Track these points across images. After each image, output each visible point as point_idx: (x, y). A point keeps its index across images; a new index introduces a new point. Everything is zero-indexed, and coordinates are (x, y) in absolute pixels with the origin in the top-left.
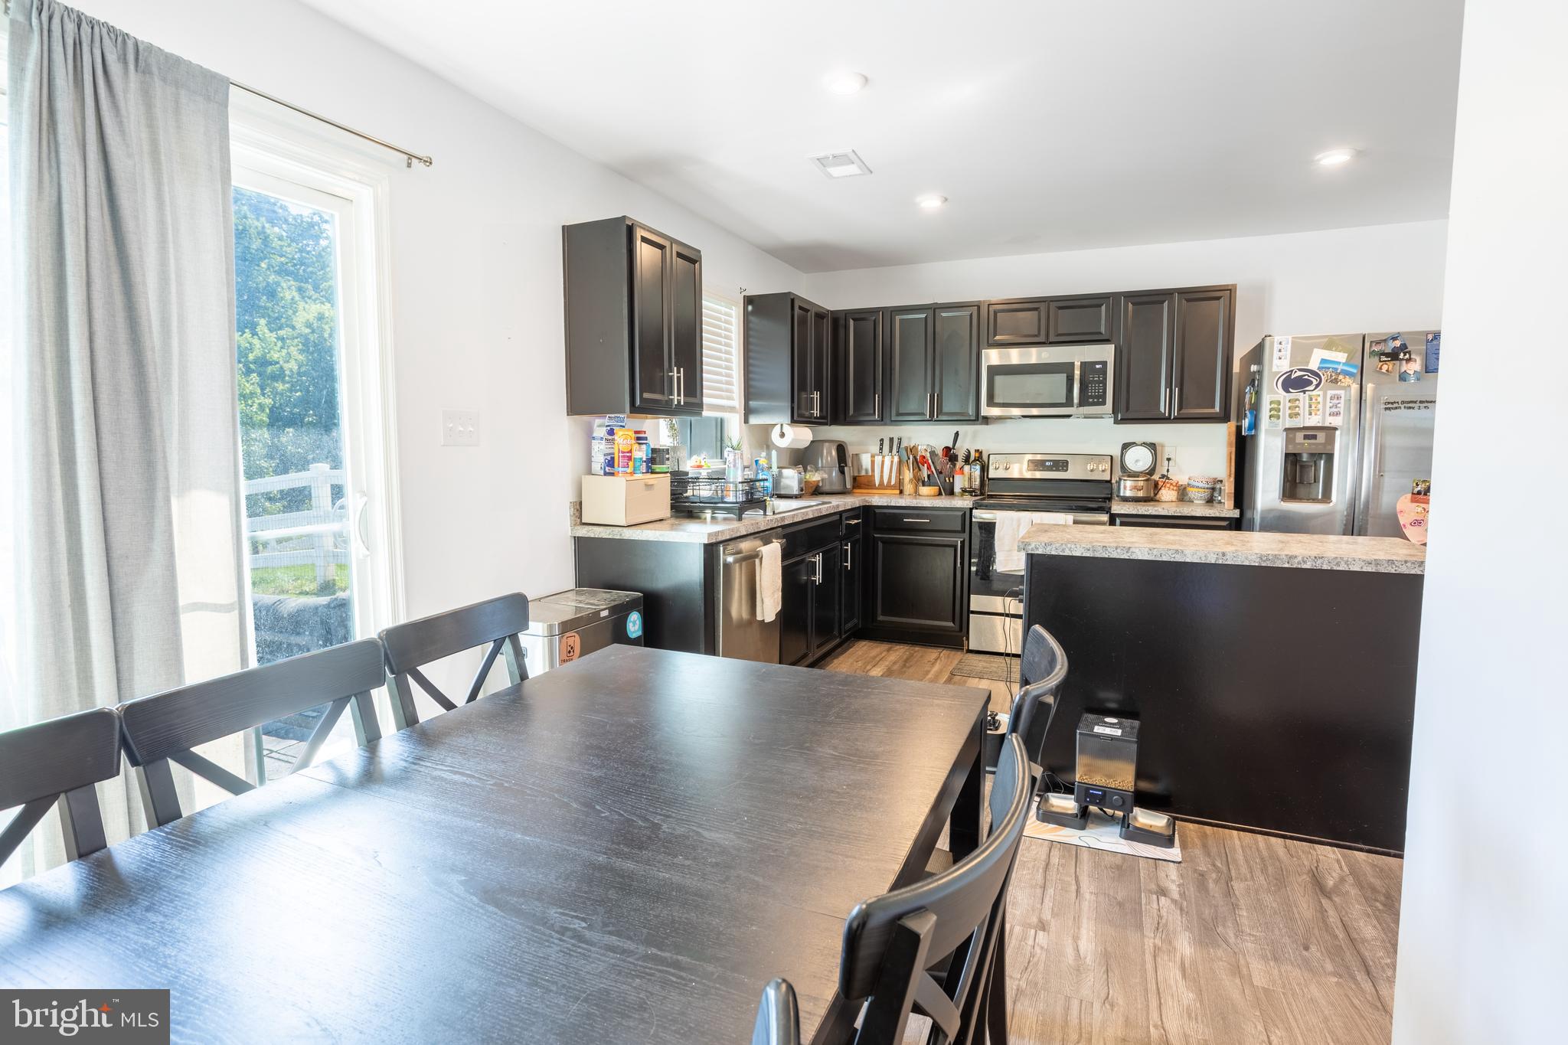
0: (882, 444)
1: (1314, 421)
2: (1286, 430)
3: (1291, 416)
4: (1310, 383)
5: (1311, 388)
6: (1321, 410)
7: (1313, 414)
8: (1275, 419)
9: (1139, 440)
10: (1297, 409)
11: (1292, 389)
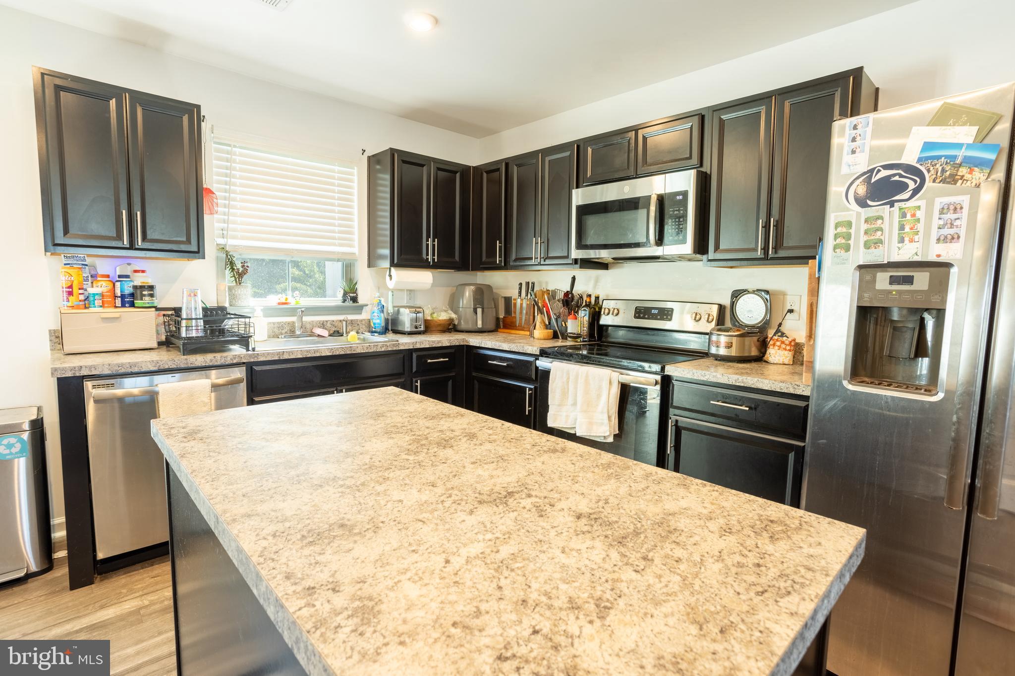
0: (520, 289)
1: (907, 253)
2: (861, 267)
3: (867, 246)
4: (903, 187)
5: (905, 195)
6: (921, 234)
7: (907, 239)
8: (843, 252)
9: (750, 287)
10: (879, 233)
11: (874, 201)
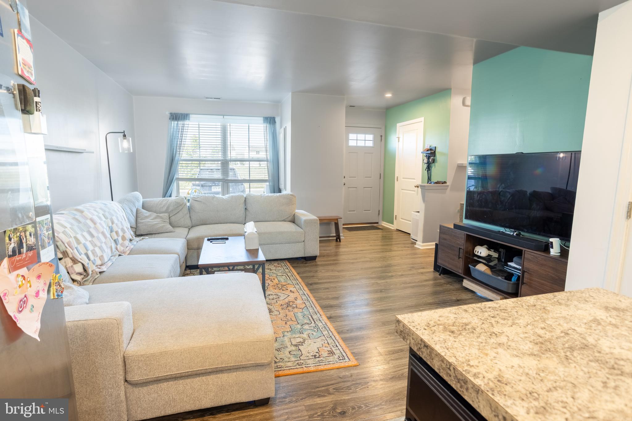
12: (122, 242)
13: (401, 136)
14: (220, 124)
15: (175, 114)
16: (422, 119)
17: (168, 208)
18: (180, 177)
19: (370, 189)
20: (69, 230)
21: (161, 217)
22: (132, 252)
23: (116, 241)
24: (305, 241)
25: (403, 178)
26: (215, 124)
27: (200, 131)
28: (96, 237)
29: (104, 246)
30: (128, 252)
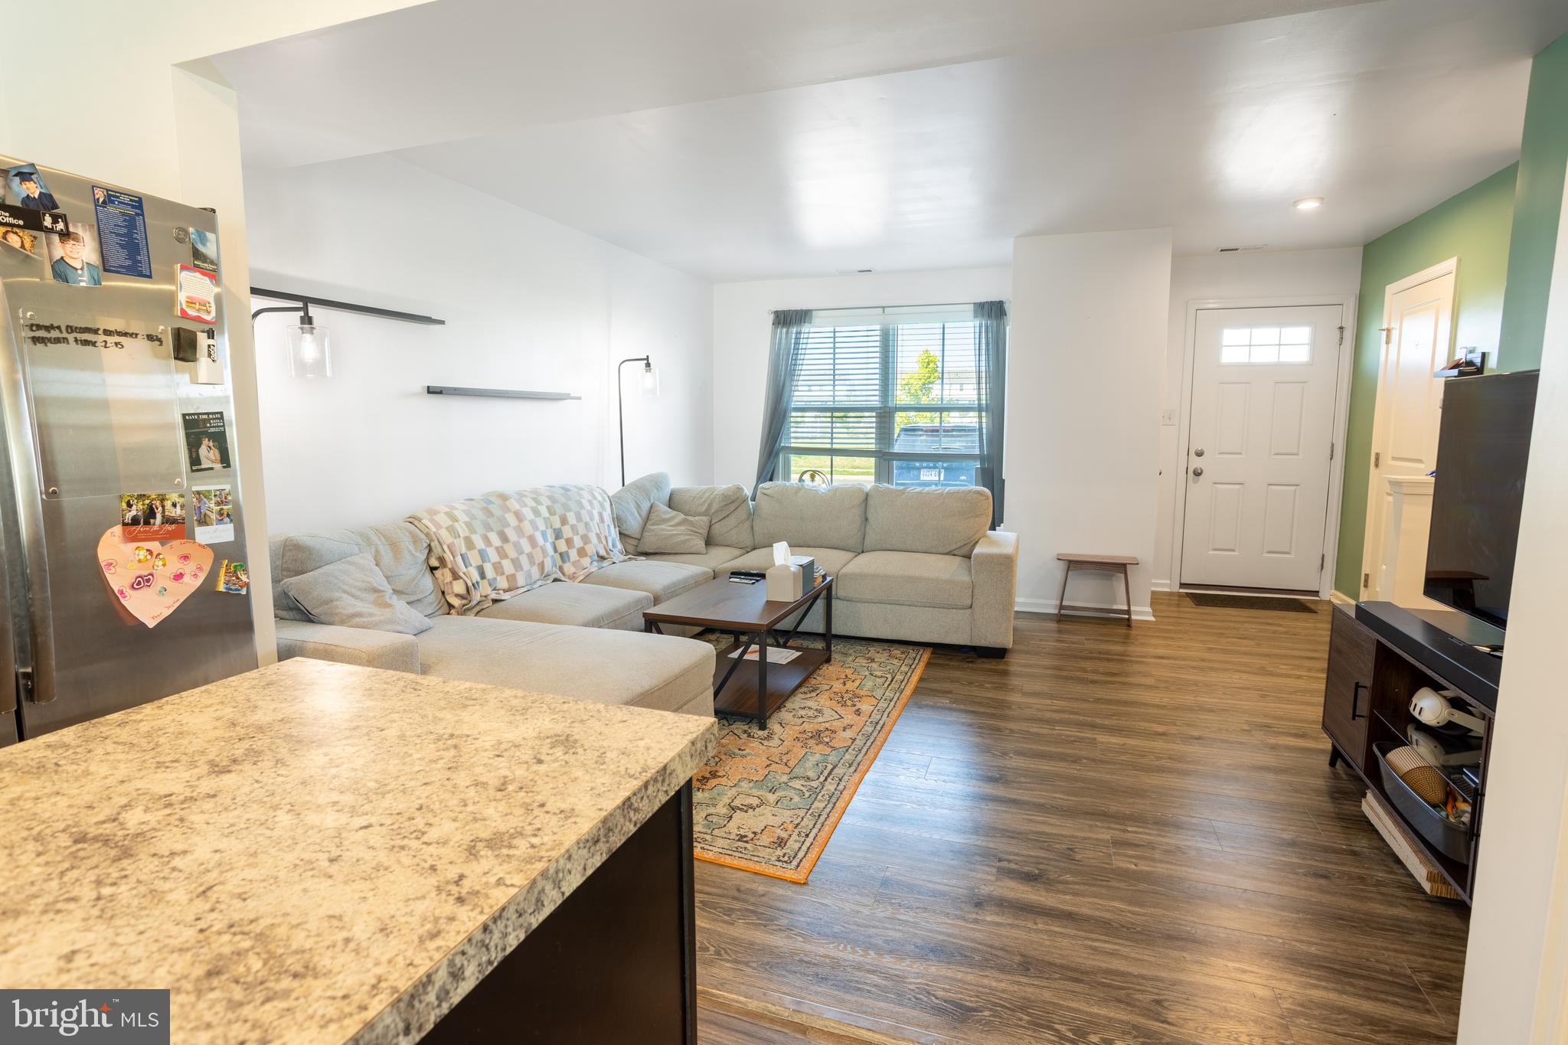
12: (578, 558)
13: (1395, 325)
14: (878, 327)
15: (784, 312)
16: (1451, 264)
17: (710, 505)
18: (792, 445)
19: (1293, 488)
20: (461, 527)
21: (692, 524)
22: (587, 579)
23: (564, 557)
24: (974, 605)
25: (1394, 459)
26: (865, 328)
27: (837, 345)
28: (513, 543)
29: (524, 560)
30: (581, 578)
